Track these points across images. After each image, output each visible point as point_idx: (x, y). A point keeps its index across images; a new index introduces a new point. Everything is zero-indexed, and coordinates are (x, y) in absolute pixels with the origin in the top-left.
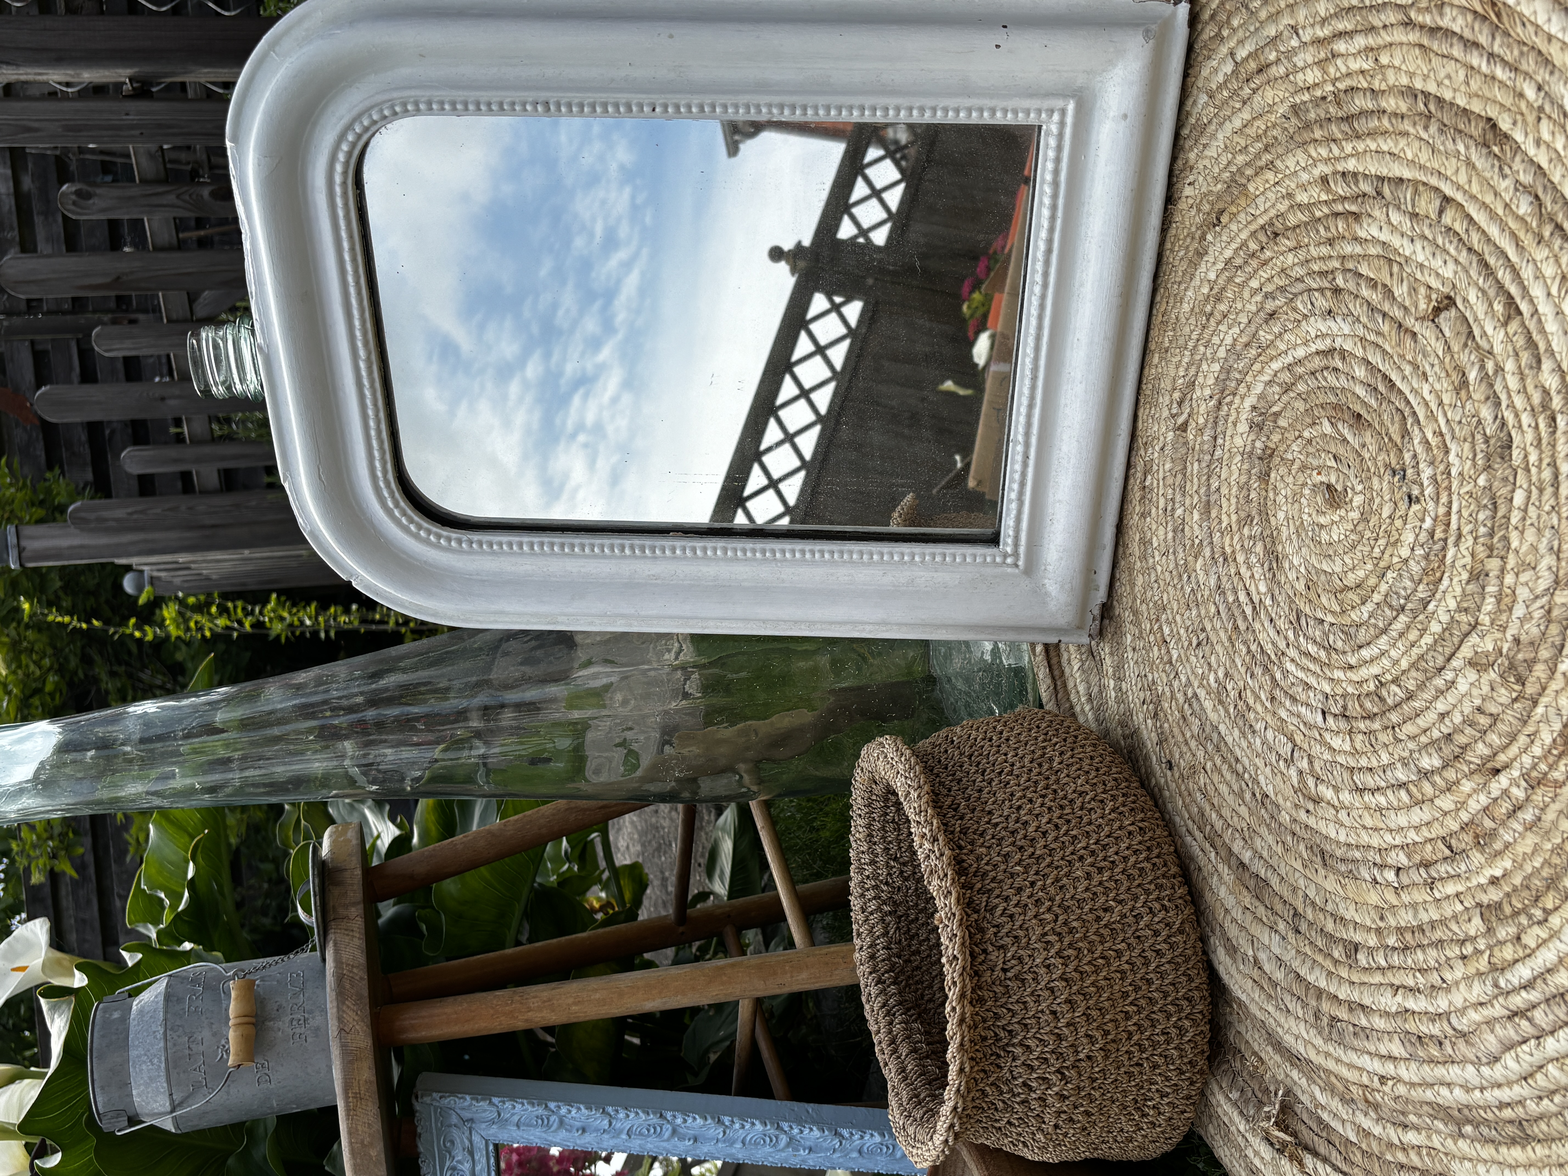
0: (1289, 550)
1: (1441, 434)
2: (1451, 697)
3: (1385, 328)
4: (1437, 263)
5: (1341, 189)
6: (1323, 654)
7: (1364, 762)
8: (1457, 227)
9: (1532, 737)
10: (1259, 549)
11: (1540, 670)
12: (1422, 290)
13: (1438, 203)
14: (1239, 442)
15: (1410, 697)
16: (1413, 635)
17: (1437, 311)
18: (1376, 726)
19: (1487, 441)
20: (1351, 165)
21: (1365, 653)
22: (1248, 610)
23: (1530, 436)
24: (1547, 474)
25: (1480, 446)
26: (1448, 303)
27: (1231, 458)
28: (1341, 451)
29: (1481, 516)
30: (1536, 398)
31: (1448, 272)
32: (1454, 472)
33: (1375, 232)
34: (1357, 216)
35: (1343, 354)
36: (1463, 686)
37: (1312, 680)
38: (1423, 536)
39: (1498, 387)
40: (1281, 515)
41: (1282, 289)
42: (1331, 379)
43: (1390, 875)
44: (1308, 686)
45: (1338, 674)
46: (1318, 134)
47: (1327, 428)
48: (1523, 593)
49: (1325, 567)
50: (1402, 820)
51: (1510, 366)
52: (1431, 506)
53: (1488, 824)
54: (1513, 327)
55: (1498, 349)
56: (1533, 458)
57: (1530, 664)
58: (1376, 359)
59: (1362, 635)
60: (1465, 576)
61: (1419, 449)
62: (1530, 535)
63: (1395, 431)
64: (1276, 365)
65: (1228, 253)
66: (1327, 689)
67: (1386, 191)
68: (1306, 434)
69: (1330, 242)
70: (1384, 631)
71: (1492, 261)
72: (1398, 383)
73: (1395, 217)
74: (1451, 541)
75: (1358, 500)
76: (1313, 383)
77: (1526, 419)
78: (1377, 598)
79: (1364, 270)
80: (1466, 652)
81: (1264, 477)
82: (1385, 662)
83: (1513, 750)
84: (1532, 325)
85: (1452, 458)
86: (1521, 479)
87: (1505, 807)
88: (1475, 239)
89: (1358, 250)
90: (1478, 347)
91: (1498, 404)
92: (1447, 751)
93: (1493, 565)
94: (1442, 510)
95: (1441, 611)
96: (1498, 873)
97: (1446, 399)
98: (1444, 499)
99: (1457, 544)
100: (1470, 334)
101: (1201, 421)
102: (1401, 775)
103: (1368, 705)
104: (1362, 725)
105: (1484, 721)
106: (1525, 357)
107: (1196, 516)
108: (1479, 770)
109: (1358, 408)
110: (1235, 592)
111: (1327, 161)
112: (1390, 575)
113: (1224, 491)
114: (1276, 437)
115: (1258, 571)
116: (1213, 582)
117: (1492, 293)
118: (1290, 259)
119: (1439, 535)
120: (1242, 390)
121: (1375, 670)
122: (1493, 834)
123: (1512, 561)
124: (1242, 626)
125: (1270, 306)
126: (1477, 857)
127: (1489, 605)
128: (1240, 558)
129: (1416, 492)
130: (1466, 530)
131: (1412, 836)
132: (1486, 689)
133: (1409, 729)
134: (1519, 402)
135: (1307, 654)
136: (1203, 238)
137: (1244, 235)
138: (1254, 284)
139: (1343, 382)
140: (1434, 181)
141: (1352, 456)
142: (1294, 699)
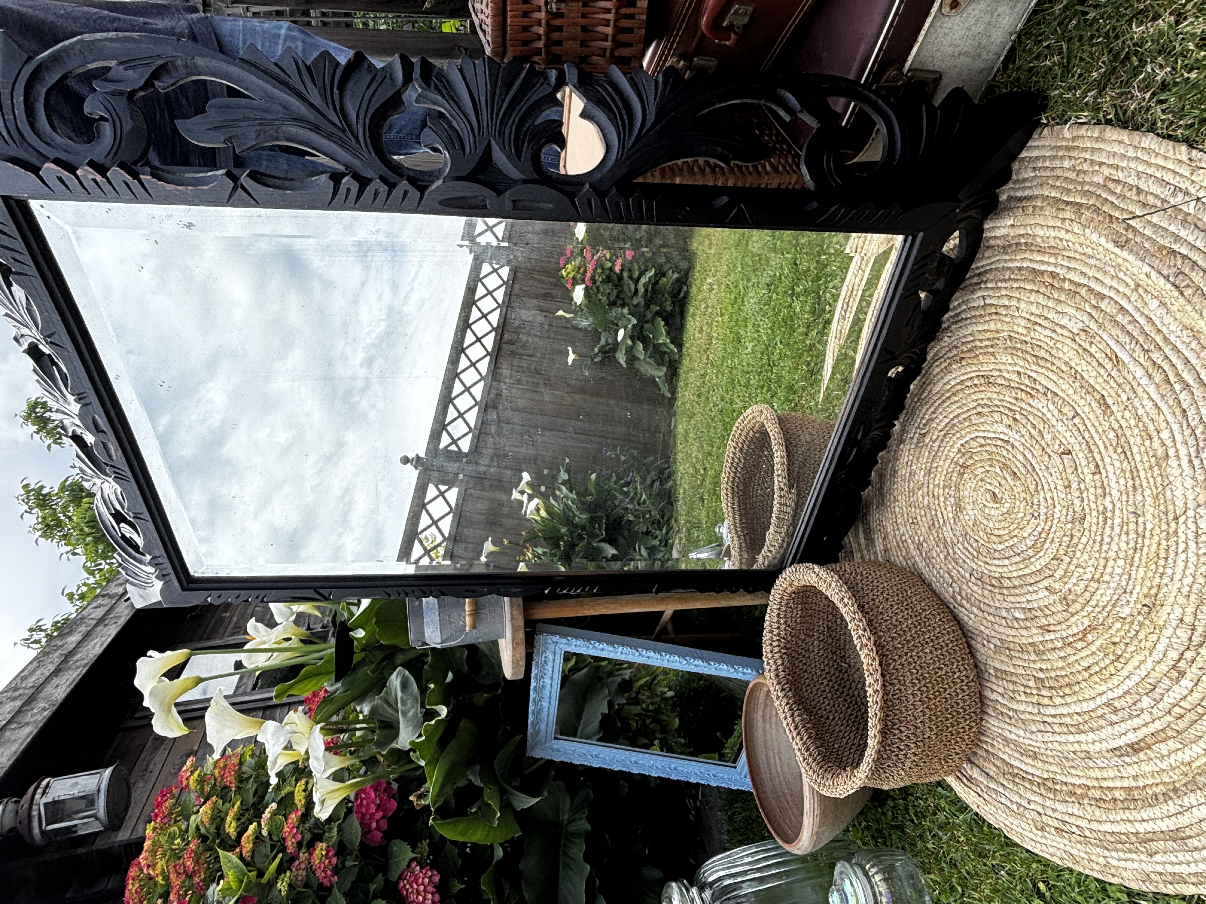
0: (968, 507)
1: (1053, 499)
2: (1035, 597)
3: (1037, 447)
4: (1068, 434)
5: (1027, 382)
6: (975, 553)
7: (987, 601)
8: (1080, 426)
9: (1069, 627)
10: (952, 500)
11: (1078, 606)
12: (1058, 442)
13: (1073, 413)
14: (952, 455)
15: (1015, 587)
16: (1021, 566)
17: (1063, 453)
18: (997, 591)
19: (1074, 512)
20: (1034, 375)
21: (996, 562)
22: (941, 521)
23: (1095, 520)
24: (1099, 538)
25: (1071, 513)
26: (1069, 453)
27: (946, 459)
28: (1003, 482)
29: (1065, 539)
30: (1101, 508)
31: (1072, 440)
32: (1056, 516)
33: (1040, 406)
34: (1032, 396)
35: (1013, 446)
36: (1041, 595)
37: (968, 561)
38: (1035, 533)
39: (1085, 495)
40: (966, 493)
41: (989, 406)
42: (1005, 453)
43: (992, 646)
44: (964, 562)
45: (980, 563)
46: (1020, 354)
47: (998, 470)
48: (1076, 575)
49: (985, 522)
50: (1001, 629)
51: (1092, 490)
52: (1042, 523)
53: (1042, 648)
54: (1097, 477)
55: (1087, 481)
56: (1094, 528)
57: (1074, 601)
58: (1029, 456)
59: (997, 555)
60: (1052, 556)
61: (1042, 500)
62: (1086, 556)
63: (1032, 488)
64: (977, 434)
65: (962, 378)
66: (975, 566)
67: (1049, 394)
68: (987, 468)
69: (1016, 399)
70: (1008, 558)
71: (1092, 448)
72: (1038, 470)
73: (1051, 407)
74: (1048, 541)
75: (1007, 505)
76: (994, 450)
77: (1094, 513)
78: (1007, 544)
79: (1031, 418)
80: (1045, 583)
81: (961, 474)
82: (1005, 569)
83: (1058, 628)
84: (1106, 481)
85: (1056, 510)
86: (1087, 533)
87: (1051, 646)
88: (1087, 435)
89: (1029, 409)
90: (1079, 476)
91: (1083, 501)
92: (1029, 615)
93: (1067, 559)
94: (1047, 528)
95: (1037, 563)
96: (1044, 667)
97: (1059, 488)
98: (1049, 523)
99: (1051, 543)
100: (1076, 469)
101: (934, 438)
102: (1005, 614)
103: (993, 581)
104: (989, 588)
105: (1048, 612)
106: (1099, 491)
107: (922, 473)
108: (1041, 627)
109: (1016, 470)
110: (936, 510)
111: (1022, 367)
112: (1015, 539)
113: (940, 469)
114: (971, 462)
115: (949, 508)
116: (926, 502)
117: (1091, 459)
118: (995, 396)
119: (1043, 535)
120: (958, 435)
121: (1000, 570)
122: (1043, 653)
123: (1075, 561)
124: (937, 525)
125: (980, 409)
126: (1033, 657)
127: (1060, 572)
128: (942, 499)
129: (1036, 514)
130: (1056, 540)
131: (1004, 637)
132: (1051, 601)
133: (1011, 599)
134: (1093, 506)
135: (967, 550)
136: (950, 364)
137: (973, 375)
138: (975, 398)
139: (1010, 456)
140: (1073, 404)
141: (1008, 487)
142: (957, 563)
